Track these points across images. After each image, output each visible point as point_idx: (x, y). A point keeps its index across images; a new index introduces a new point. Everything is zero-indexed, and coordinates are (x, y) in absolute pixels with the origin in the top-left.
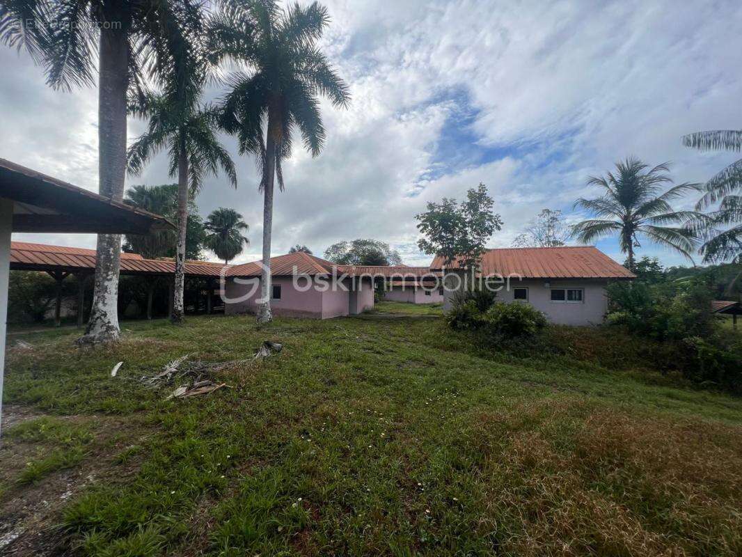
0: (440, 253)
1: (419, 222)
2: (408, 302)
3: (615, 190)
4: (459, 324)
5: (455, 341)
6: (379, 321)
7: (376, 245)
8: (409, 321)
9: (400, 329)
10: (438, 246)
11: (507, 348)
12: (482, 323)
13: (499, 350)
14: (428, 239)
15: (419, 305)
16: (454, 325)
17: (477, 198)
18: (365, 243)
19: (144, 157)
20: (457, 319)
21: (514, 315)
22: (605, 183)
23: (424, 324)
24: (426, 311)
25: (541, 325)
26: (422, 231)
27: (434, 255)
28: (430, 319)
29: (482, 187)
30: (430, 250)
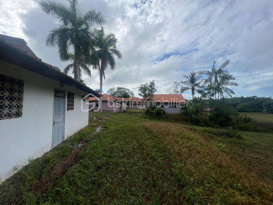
0: (144, 96)
1: (139, 89)
2: (136, 108)
3: (190, 79)
4: (147, 113)
5: (146, 117)
6: (128, 113)
7: (125, 89)
8: (136, 113)
9: (134, 115)
10: (143, 94)
11: (157, 118)
12: (153, 113)
13: (155, 118)
14: (141, 93)
15: (139, 109)
16: (146, 113)
17: (152, 84)
18: (122, 88)
19: (68, 70)
20: (147, 112)
21: (159, 111)
22: (188, 77)
23: (140, 113)
24: (141, 111)
25: (164, 113)
26: (139, 91)
27: (142, 97)
28: (141, 112)
29: (154, 81)
30: (141, 96)
